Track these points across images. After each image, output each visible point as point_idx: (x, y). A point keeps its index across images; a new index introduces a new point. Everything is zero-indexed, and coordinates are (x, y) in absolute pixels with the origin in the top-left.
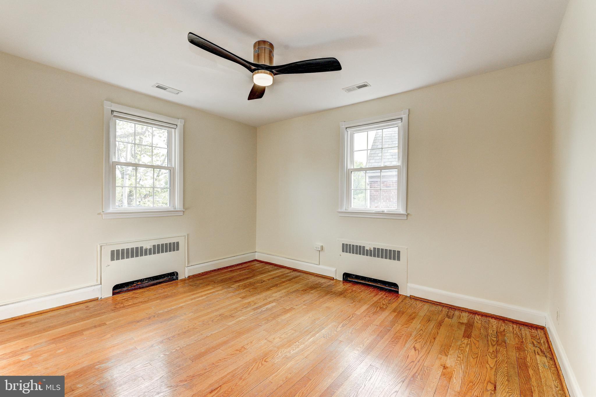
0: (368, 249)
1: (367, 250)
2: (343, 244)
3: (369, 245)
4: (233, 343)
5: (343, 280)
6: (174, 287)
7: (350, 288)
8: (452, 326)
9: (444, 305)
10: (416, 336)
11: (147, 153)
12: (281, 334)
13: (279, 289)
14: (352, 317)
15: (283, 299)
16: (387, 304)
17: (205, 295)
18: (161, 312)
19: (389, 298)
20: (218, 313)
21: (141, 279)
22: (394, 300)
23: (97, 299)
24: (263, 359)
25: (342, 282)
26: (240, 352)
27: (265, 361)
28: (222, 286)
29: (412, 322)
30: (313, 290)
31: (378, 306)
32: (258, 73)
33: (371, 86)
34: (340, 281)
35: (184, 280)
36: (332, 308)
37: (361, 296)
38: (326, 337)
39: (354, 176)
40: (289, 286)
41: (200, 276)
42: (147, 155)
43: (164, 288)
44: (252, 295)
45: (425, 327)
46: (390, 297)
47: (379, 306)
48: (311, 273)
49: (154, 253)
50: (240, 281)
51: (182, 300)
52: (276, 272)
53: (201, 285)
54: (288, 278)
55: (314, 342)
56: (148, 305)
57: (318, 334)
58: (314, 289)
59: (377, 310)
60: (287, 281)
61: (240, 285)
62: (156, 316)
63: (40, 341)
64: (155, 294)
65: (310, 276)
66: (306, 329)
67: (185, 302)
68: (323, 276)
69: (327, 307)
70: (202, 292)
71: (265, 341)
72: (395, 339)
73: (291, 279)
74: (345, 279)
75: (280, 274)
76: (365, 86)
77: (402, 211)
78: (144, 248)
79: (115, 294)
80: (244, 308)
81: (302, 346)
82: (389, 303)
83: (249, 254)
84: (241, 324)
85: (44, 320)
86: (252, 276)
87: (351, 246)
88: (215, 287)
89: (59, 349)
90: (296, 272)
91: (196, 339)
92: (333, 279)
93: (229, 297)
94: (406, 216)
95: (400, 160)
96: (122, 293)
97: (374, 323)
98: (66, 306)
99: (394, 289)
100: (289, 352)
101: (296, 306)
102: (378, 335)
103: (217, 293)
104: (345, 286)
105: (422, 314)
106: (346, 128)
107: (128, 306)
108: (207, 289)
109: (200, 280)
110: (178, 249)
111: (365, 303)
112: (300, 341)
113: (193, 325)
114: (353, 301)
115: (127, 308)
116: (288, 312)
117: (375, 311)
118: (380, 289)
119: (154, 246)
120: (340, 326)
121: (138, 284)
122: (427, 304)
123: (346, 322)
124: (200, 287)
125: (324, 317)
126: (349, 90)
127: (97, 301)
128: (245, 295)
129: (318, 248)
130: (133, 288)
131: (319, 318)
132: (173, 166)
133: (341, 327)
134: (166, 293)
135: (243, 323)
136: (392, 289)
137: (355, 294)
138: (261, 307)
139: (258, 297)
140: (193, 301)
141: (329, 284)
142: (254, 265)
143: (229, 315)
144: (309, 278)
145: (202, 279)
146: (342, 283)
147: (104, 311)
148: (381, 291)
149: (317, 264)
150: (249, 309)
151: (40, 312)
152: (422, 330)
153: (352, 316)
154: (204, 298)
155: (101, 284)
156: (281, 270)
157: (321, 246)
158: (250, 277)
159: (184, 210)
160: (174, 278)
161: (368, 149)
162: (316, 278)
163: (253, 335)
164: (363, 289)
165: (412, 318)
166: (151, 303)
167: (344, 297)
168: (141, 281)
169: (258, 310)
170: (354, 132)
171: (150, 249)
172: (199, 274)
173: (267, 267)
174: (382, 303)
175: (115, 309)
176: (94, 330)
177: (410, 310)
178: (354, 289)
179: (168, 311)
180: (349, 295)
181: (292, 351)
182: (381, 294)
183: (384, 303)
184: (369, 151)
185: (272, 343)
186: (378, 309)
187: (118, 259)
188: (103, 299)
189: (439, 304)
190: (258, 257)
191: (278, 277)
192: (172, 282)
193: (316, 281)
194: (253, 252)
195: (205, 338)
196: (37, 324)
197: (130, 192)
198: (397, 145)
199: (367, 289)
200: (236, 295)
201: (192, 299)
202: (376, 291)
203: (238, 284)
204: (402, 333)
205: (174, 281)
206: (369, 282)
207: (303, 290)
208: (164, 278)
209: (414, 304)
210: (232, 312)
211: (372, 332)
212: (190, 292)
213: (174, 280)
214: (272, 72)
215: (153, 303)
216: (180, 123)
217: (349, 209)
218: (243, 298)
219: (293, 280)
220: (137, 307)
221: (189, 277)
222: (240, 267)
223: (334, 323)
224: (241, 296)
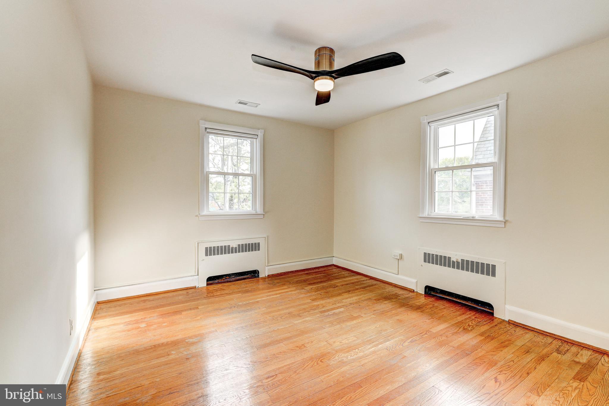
0: (455, 260)
1: (453, 262)
2: (425, 254)
3: (456, 257)
4: (295, 340)
5: (425, 293)
6: (255, 283)
7: (431, 303)
8: (559, 364)
9: (556, 337)
10: (503, 366)
11: (245, 161)
12: (343, 339)
13: (350, 295)
14: (425, 334)
15: (352, 306)
16: (474, 326)
17: (280, 293)
18: (241, 304)
19: (479, 320)
20: (287, 311)
21: (229, 274)
22: (485, 323)
23: (194, 288)
24: (319, 358)
25: (424, 295)
26: (300, 348)
27: (321, 361)
28: (296, 287)
29: (502, 351)
30: (387, 300)
31: (461, 327)
32: (319, 79)
33: (453, 72)
34: (421, 294)
35: (264, 279)
36: (404, 321)
37: (443, 313)
38: (390, 349)
39: (439, 177)
40: (362, 293)
41: (278, 276)
42: (246, 163)
43: (246, 284)
44: (322, 299)
45: (519, 359)
46: (481, 318)
47: (463, 326)
48: (389, 283)
49: (239, 252)
50: (314, 283)
51: (259, 296)
52: (352, 278)
53: (277, 284)
54: (363, 286)
55: (374, 352)
56: (231, 296)
57: (381, 345)
58: (389, 300)
59: (458, 331)
60: (360, 288)
61: (313, 288)
62: (236, 307)
63: (153, 315)
64: (238, 288)
65: (387, 286)
66: (370, 338)
67: (261, 298)
68: (402, 287)
69: (398, 320)
70: (277, 290)
71: (325, 343)
72: (473, 365)
73: (365, 287)
74: (428, 292)
75: (356, 281)
76: (446, 73)
77: (498, 216)
78: (231, 247)
79: (209, 285)
80: (312, 309)
81: (361, 354)
82: (477, 326)
83: (326, 258)
84: (306, 324)
85: (158, 299)
86: (326, 281)
87: (435, 256)
88: (289, 287)
89: (164, 323)
90: (372, 280)
91: (264, 331)
92: (414, 291)
93: (300, 298)
94: (504, 223)
95: (497, 155)
96: (214, 284)
97: (451, 344)
98: (173, 290)
99: (489, 311)
100: (347, 357)
101: (365, 314)
102: (452, 358)
103: (290, 293)
104: (426, 300)
105: (519, 343)
106: (429, 123)
107: (217, 295)
108: (282, 288)
109: (278, 279)
110: (259, 250)
111: (445, 321)
112: (360, 349)
113: (264, 318)
114: (431, 318)
115: (216, 298)
116: (354, 319)
117: (455, 331)
118: (469, 308)
119: (239, 245)
120: (409, 341)
121: (227, 278)
122: (532, 333)
123: (416, 338)
124: (276, 286)
125: (393, 330)
126: (428, 80)
127: (195, 289)
128: (316, 297)
129: (397, 256)
130: (223, 281)
131: (386, 329)
132: (255, 173)
133: (409, 343)
134: (247, 289)
135: (309, 323)
136: (486, 310)
137: (436, 310)
138: (328, 310)
139: (328, 300)
140: (268, 298)
141: (407, 296)
142: (331, 269)
143: (297, 314)
144: (386, 288)
145: (280, 279)
146: (423, 297)
147: (198, 297)
148: (470, 311)
149: (396, 273)
150: (316, 311)
151: (156, 293)
152: (513, 361)
153: (425, 332)
154: (278, 296)
155: (198, 275)
156: (357, 277)
157: (400, 254)
158: (324, 281)
159: (264, 213)
160: (256, 275)
161: (475, 141)
162: (393, 288)
163: (315, 335)
164: (447, 305)
165: (504, 345)
166: (233, 296)
167: (421, 312)
168: (229, 275)
169: (325, 313)
170: (439, 127)
171: (236, 248)
172: (278, 274)
173: (343, 273)
174: (467, 324)
175: (207, 297)
176: (189, 312)
177: (504, 337)
178: (436, 305)
179: (246, 304)
180: (427, 310)
181: (349, 357)
182: (470, 314)
183: (470, 324)
184: (476, 144)
185: (332, 345)
186: (461, 329)
187: (210, 255)
188: (200, 288)
189: (549, 335)
190: (335, 262)
191: (353, 283)
192: (253, 279)
193: (393, 292)
194: (331, 256)
195: (272, 331)
196: (153, 301)
197: (232, 197)
198: (493, 138)
199: (452, 307)
200: (307, 297)
201: (267, 296)
202: (463, 310)
203: (311, 287)
204: (485, 360)
205: (255, 279)
206: (457, 299)
207: (375, 300)
208: (248, 275)
209: (512, 330)
210: (300, 312)
211: (445, 353)
212: (268, 289)
213: (256, 277)
214: (333, 77)
215: (236, 295)
216: (260, 133)
217: (432, 214)
218: (313, 300)
219: (368, 288)
220: (223, 297)
221: (269, 276)
222: (317, 270)
223: (402, 337)
224: (312, 298)
